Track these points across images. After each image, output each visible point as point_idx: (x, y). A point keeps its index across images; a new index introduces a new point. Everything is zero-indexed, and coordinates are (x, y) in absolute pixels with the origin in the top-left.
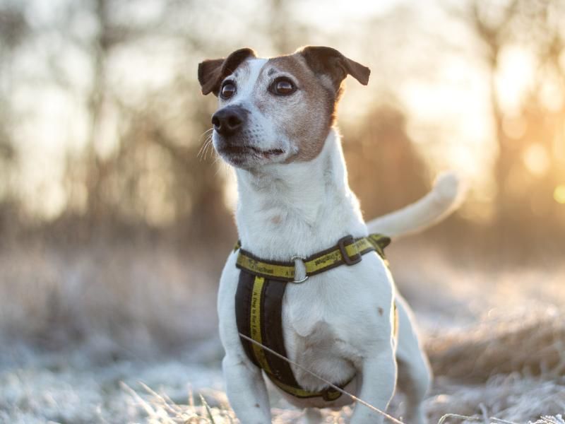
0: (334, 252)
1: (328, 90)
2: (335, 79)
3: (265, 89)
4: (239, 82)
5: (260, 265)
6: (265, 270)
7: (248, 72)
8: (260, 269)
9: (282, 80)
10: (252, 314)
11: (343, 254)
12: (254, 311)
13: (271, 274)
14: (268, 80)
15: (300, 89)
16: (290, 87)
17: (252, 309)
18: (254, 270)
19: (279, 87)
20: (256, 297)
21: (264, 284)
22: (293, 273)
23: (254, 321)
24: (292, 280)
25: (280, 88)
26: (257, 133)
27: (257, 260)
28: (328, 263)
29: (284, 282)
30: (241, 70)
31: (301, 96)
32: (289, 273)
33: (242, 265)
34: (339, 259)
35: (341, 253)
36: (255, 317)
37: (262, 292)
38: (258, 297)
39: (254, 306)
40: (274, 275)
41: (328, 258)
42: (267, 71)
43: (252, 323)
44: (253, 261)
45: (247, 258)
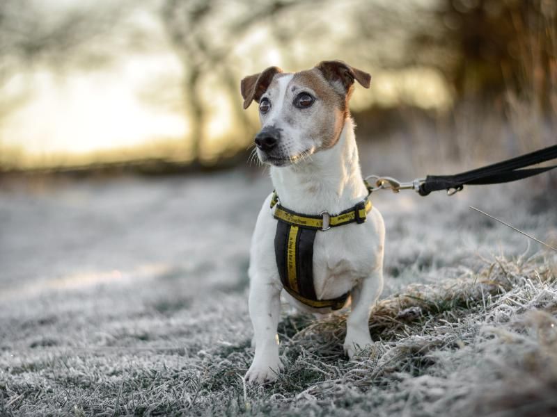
0: (351, 213)
1: (340, 95)
2: (345, 85)
3: (291, 104)
4: (272, 100)
5: (296, 217)
6: (299, 221)
7: (278, 90)
8: (295, 221)
9: (304, 94)
10: (289, 254)
11: (357, 214)
12: (291, 252)
13: (304, 224)
14: (292, 95)
15: (317, 99)
16: (310, 99)
17: (289, 250)
18: (290, 221)
19: (301, 100)
20: (292, 241)
21: (299, 231)
22: (322, 224)
23: (290, 259)
24: (321, 229)
25: (303, 101)
26: (289, 145)
27: (293, 213)
28: (346, 220)
29: (314, 230)
30: (273, 89)
31: (319, 105)
32: (320, 224)
33: (280, 217)
34: (353, 218)
35: (355, 214)
36: (291, 256)
37: (297, 237)
38: (294, 241)
39: (290, 248)
40: (307, 225)
41: (347, 216)
42: (291, 87)
43: (289, 260)
44: (289, 215)
45: (284, 212)
